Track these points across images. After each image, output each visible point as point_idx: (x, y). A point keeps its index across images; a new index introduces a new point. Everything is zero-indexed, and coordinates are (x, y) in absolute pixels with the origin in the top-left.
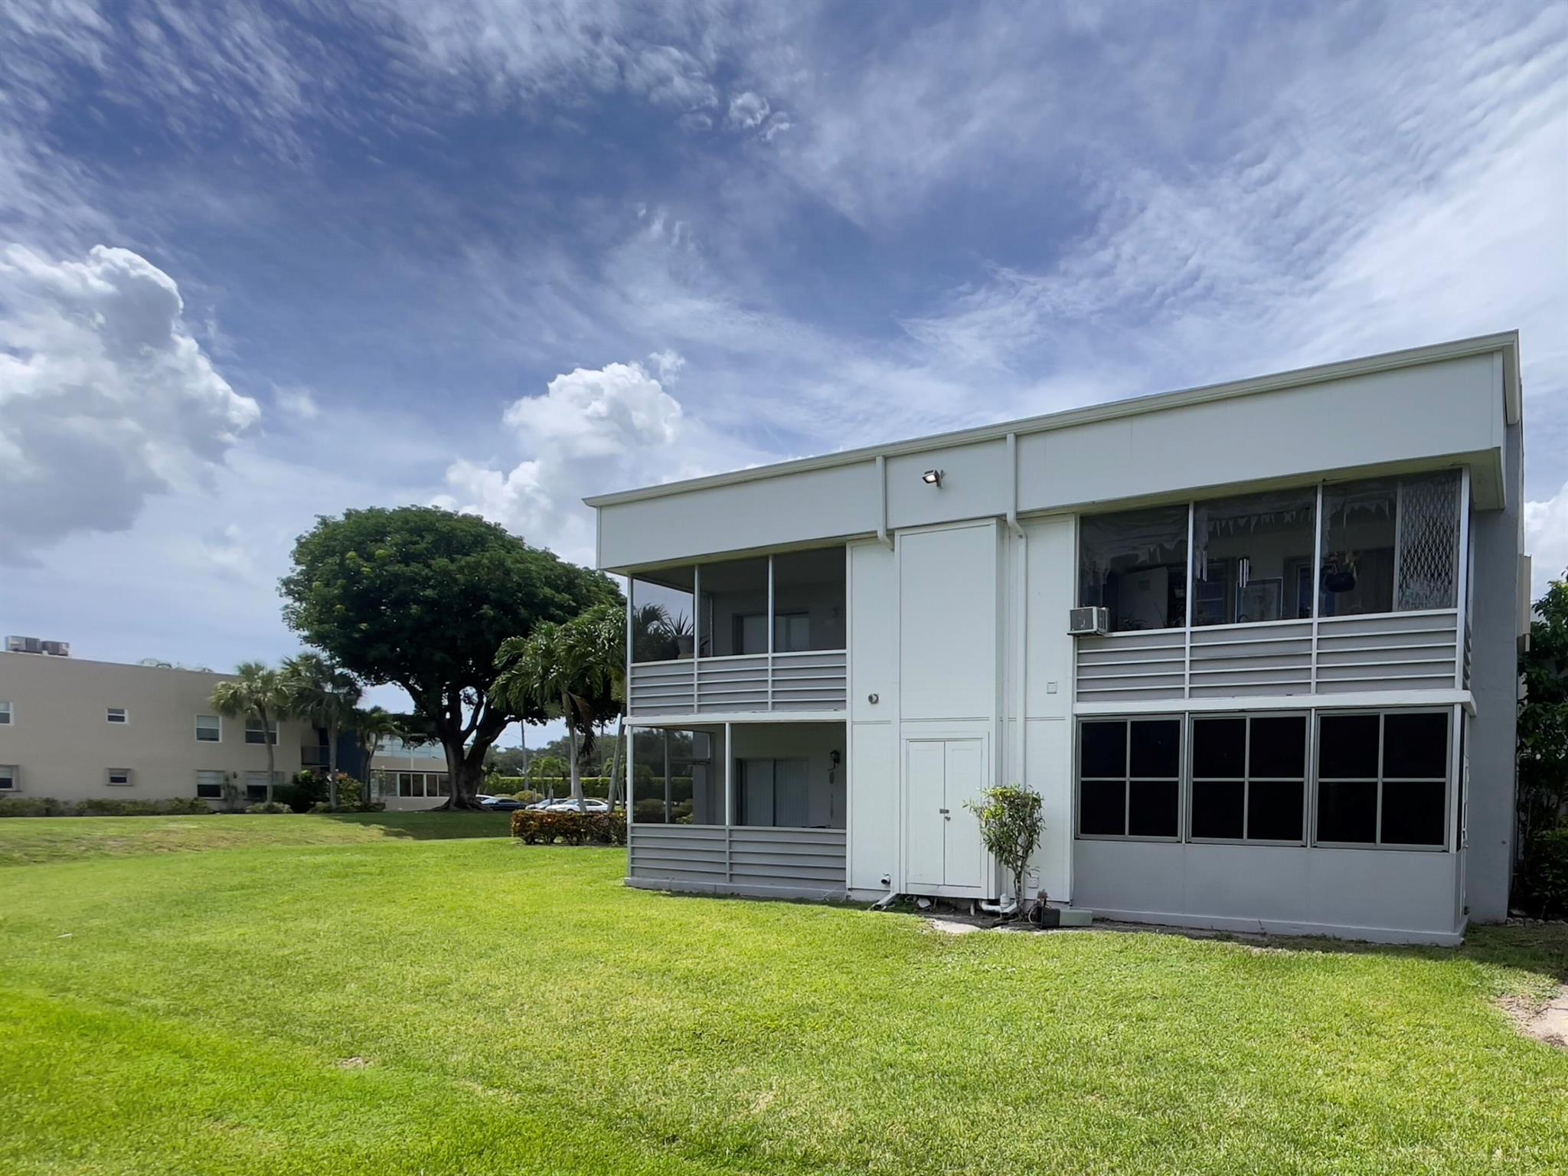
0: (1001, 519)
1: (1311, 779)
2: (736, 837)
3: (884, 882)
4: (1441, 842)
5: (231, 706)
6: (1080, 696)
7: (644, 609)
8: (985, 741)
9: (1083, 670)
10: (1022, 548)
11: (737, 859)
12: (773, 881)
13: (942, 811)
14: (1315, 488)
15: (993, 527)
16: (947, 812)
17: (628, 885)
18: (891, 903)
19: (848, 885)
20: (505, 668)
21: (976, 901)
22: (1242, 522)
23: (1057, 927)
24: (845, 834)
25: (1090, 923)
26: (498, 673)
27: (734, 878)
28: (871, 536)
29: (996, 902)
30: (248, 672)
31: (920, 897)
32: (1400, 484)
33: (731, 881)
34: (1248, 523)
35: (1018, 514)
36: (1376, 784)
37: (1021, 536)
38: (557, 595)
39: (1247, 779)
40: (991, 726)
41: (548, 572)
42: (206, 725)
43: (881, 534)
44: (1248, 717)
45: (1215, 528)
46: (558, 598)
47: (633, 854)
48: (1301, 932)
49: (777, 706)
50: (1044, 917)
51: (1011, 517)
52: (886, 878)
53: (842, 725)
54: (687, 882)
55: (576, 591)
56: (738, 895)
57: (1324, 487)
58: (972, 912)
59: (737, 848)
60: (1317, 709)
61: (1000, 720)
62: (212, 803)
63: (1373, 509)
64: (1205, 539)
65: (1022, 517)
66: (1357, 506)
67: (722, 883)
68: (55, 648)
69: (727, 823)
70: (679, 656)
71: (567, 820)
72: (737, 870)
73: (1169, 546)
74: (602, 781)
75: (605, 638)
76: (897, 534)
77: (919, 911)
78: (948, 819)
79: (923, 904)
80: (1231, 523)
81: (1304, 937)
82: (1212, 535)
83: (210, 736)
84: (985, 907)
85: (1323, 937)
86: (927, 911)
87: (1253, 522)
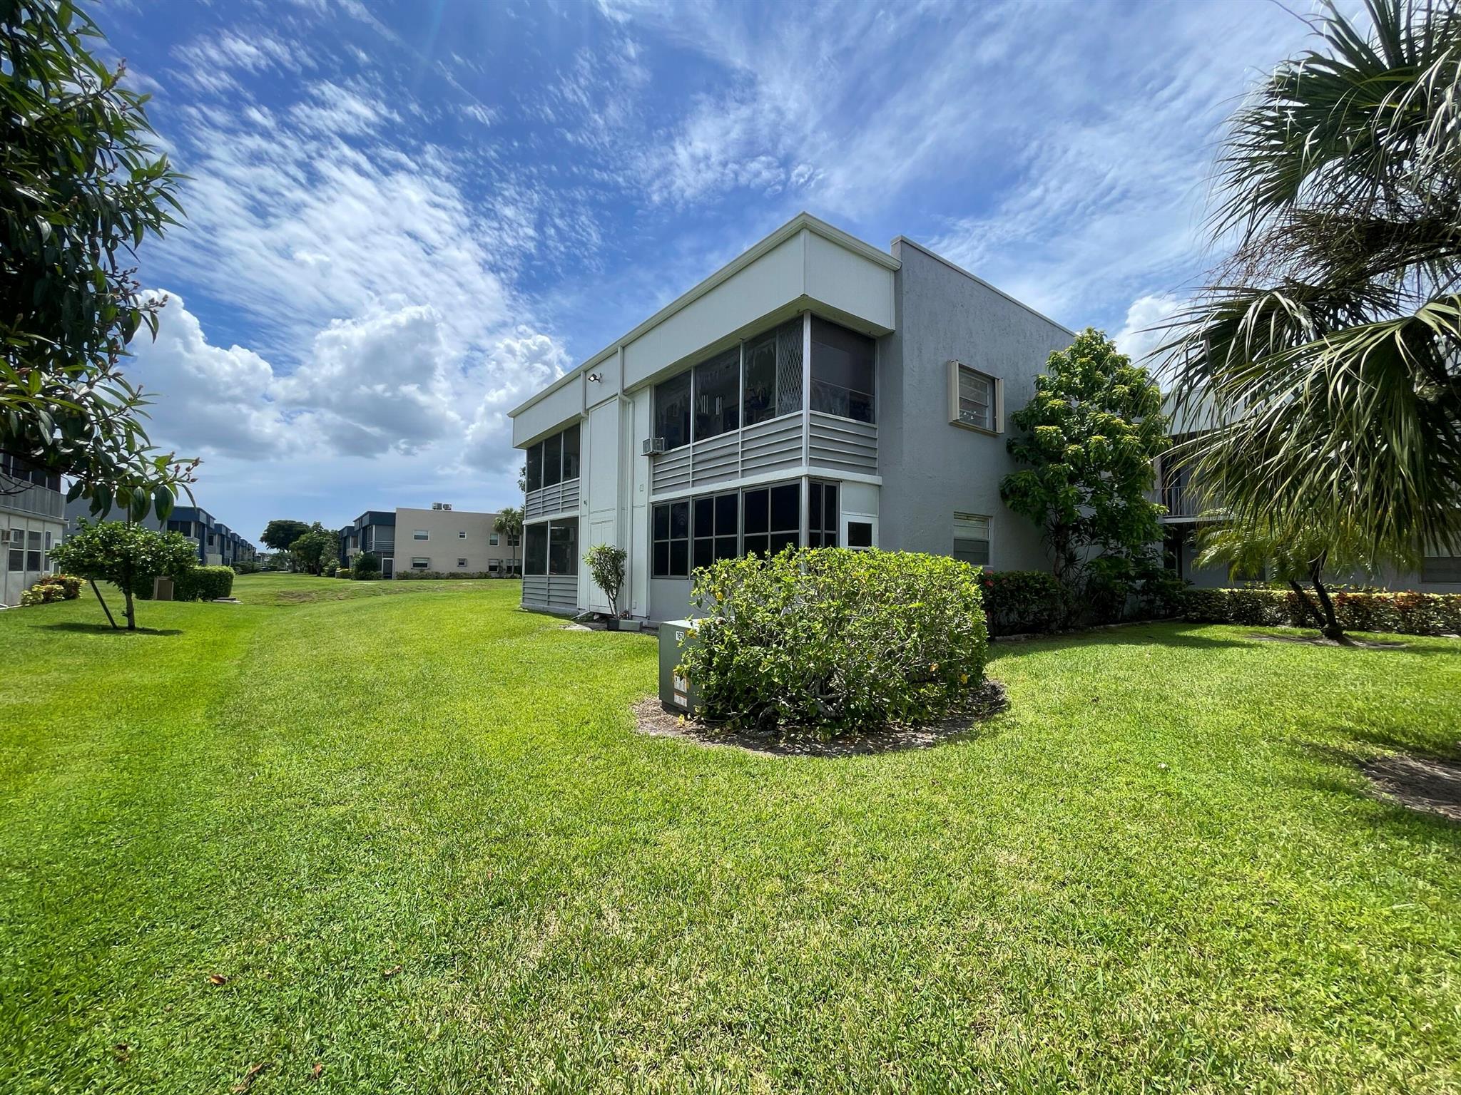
2: (548, 580)
5: (500, 528)
6: (653, 491)
9: (652, 476)
11: (552, 593)
23: (617, 630)
30: (507, 512)
39: (714, 537)
40: (615, 513)
42: (493, 538)
44: (715, 496)
53: (579, 519)
60: (743, 487)
61: (622, 509)
62: (493, 574)
68: (447, 507)
69: (547, 573)
72: (551, 599)
83: (493, 543)
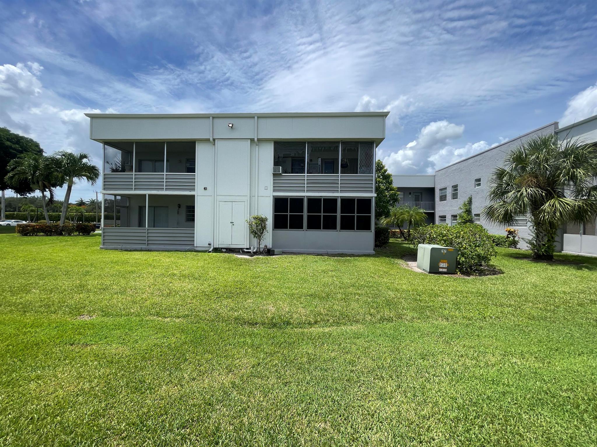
0: (252, 140)
1: (339, 214)
2: (150, 231)
3: (209, 244)
4: (370, 230)
6: (274, 191)
7: (81, 154)
8: (246, 202)
9: (275, 183)
10: (257, 149)
11: (150, 238)
12: (165, 245)
13: (231, 223)
14: (339, 142)
15: (249, 141)
16: (233, 223)
17: (101, 248)
18: (213, 250)
19: (195, 245)
20: (13, 170)
21: (242, 249)
22: (320, 148)
24: (194, 230)
25: (281, 253)
26: (9, 172)
27: (149, 245)
28: (207, 140)
29: (250, 248)
31: (224, 248)
32: (359, 144)
33: (148, 246)
34: (322, 149)
35: (258, 139)
36: (354, 216)
37: (257, 145)
38: (13, 145)
40: (248, 198)
41: (8, 136)
43: (211, 139)
44: (323, 198)
45: (313, 149)
46: (13, 146)
47: (104, 238)
48: (337, 253)
49: (167, 189)
50: (269, 252)
51: (256, 139)
52: (210, 243)
53: (194, 196)
54: (128, 247)
55: (21, 144)
56: (151, 250)
57: (341, 142)
58: (241, 252)
59: (149, 235)
60: (340, 197)
61: (251, 196)
63: (353, 149)
64: (310, 151)
65: (259, 140)
66: (349, 148)
67: (144, 247)
69: (147, 227)
70: (125, 171)
71: (47, 227)
72: (150, 242)
73: (301, 152)
74: (16, 214)
75: (66, 163)
76: (216, 140)
77: (222, 252)
78: (233, 225)
79: (224, 250)
80: (317, 148)
81: (338, 254)
82: (312, 151)
84: (245, 250)
85: (343, 254)
86: (225, 252)
87: (323, 148)
